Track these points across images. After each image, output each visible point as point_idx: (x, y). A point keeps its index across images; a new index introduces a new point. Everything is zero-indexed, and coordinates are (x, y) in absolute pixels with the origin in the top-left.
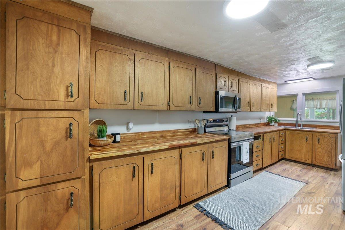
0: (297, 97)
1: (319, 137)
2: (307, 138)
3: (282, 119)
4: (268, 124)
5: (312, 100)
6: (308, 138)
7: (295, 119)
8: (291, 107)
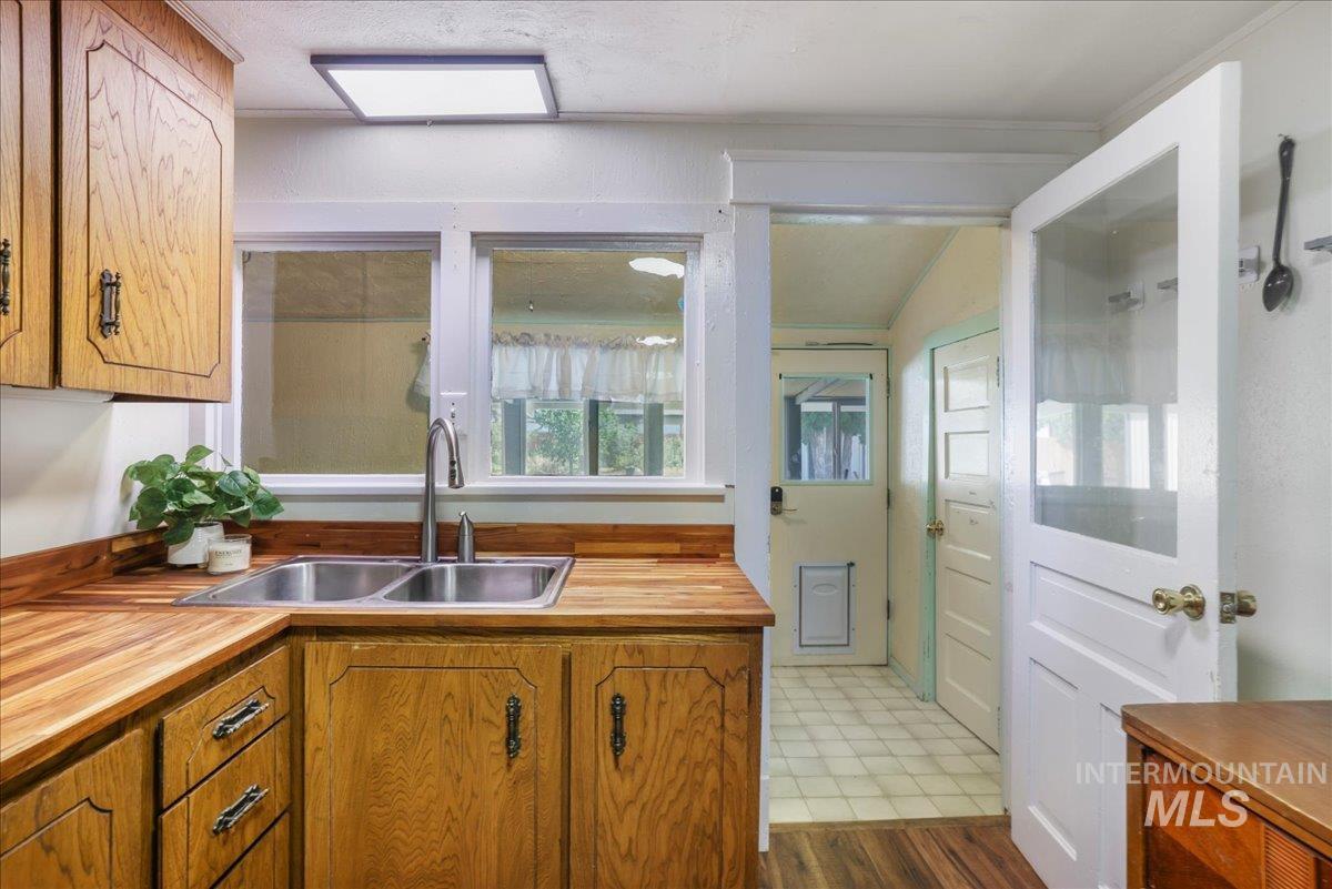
0: (433, 264)
1: (625, 684)
2: (514, 717)
5: (526, 344)
6: (528, 716)
7: (414, 482)
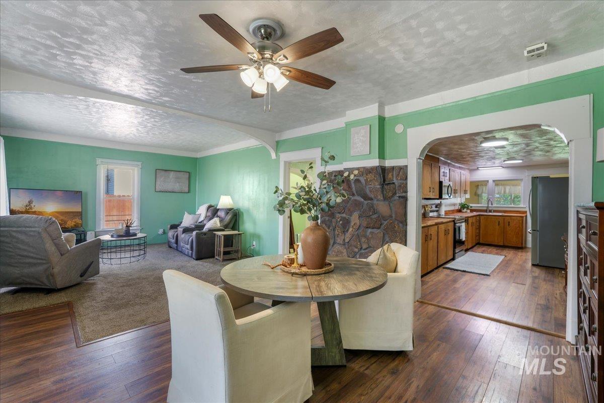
0: (488, 183)
1: (509, 220)
3: (474, 205)
4: (459, 211)
6: (500, 223)
8: (475, 193)
